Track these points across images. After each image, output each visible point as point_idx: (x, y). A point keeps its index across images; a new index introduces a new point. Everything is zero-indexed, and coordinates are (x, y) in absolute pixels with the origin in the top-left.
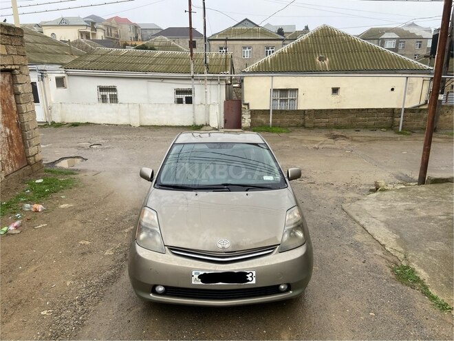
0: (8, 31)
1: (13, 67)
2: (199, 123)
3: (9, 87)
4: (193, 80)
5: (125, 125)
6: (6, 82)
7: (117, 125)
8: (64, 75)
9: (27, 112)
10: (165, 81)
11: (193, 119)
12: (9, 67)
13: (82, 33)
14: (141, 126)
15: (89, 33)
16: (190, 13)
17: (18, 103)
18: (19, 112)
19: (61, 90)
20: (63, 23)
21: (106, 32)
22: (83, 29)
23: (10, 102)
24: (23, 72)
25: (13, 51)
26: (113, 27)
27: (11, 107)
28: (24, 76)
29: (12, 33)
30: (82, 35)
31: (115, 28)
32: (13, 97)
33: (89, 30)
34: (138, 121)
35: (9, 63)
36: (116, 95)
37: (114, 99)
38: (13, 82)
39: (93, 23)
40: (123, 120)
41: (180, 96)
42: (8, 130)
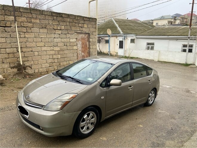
0: (89, 19)
1: (89, 32)
2: (189, 63)
3: (87, 39)
4: (189, 39)
5: (152, 60)
6: (86, 37)
7: (148, 60)
8: (134, 38)
9: (92, 48)
10: (178, 40)
11: (185, 60)
12: (87, 32)
13: (169, 22)
14: (159, 61)
15: (172, 22)
16: (193, 4)
17: (89, 45)
18: (89, 48)
19: (133, 44)
20: (162, 18)
21: (181, 20)
22: (170, 20)
23: (86, 44)
24: (94, 34)
25: (90, 27)
26: (185, 18)
27: (86, 46)
28: (94, 36)
29: (91, 20)
30: (169, 23)
31: (186, 18)
32: (88, 43)
33: (173, 20)
34: (157, 59)
35: (87, 30)
36: (153, 47)
37: (152, 48)
38: (89, 38)
39: (175, 17)
40: (151, 58)
41: (185, 48)
42: (83, 54)
